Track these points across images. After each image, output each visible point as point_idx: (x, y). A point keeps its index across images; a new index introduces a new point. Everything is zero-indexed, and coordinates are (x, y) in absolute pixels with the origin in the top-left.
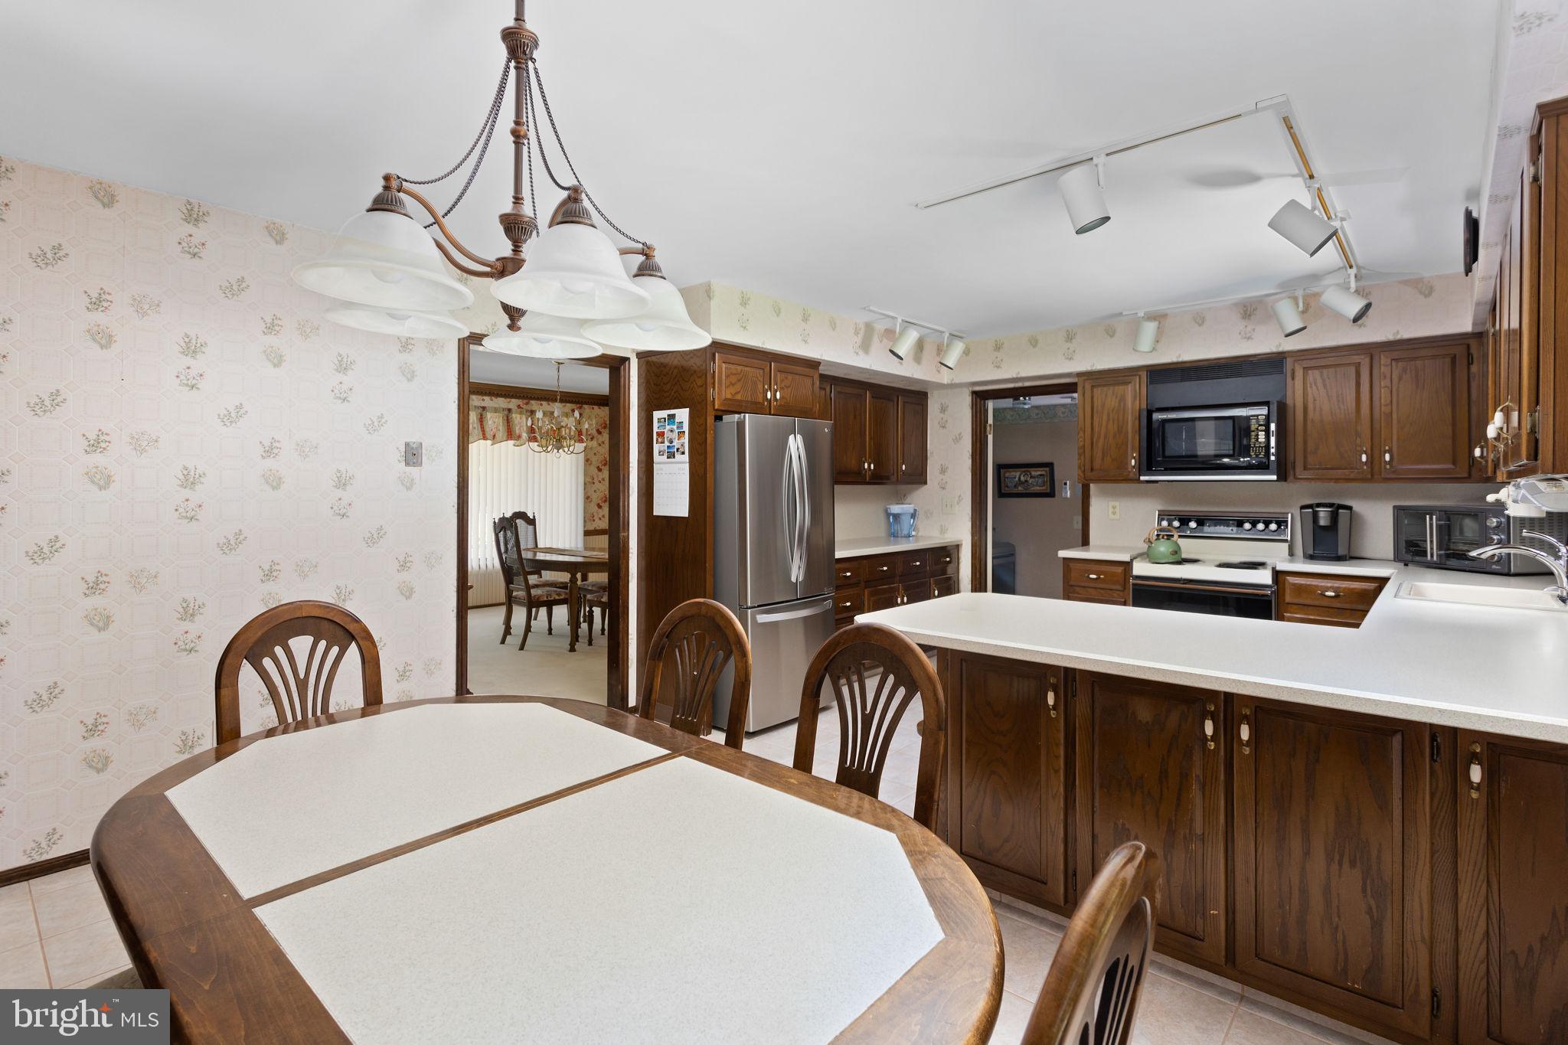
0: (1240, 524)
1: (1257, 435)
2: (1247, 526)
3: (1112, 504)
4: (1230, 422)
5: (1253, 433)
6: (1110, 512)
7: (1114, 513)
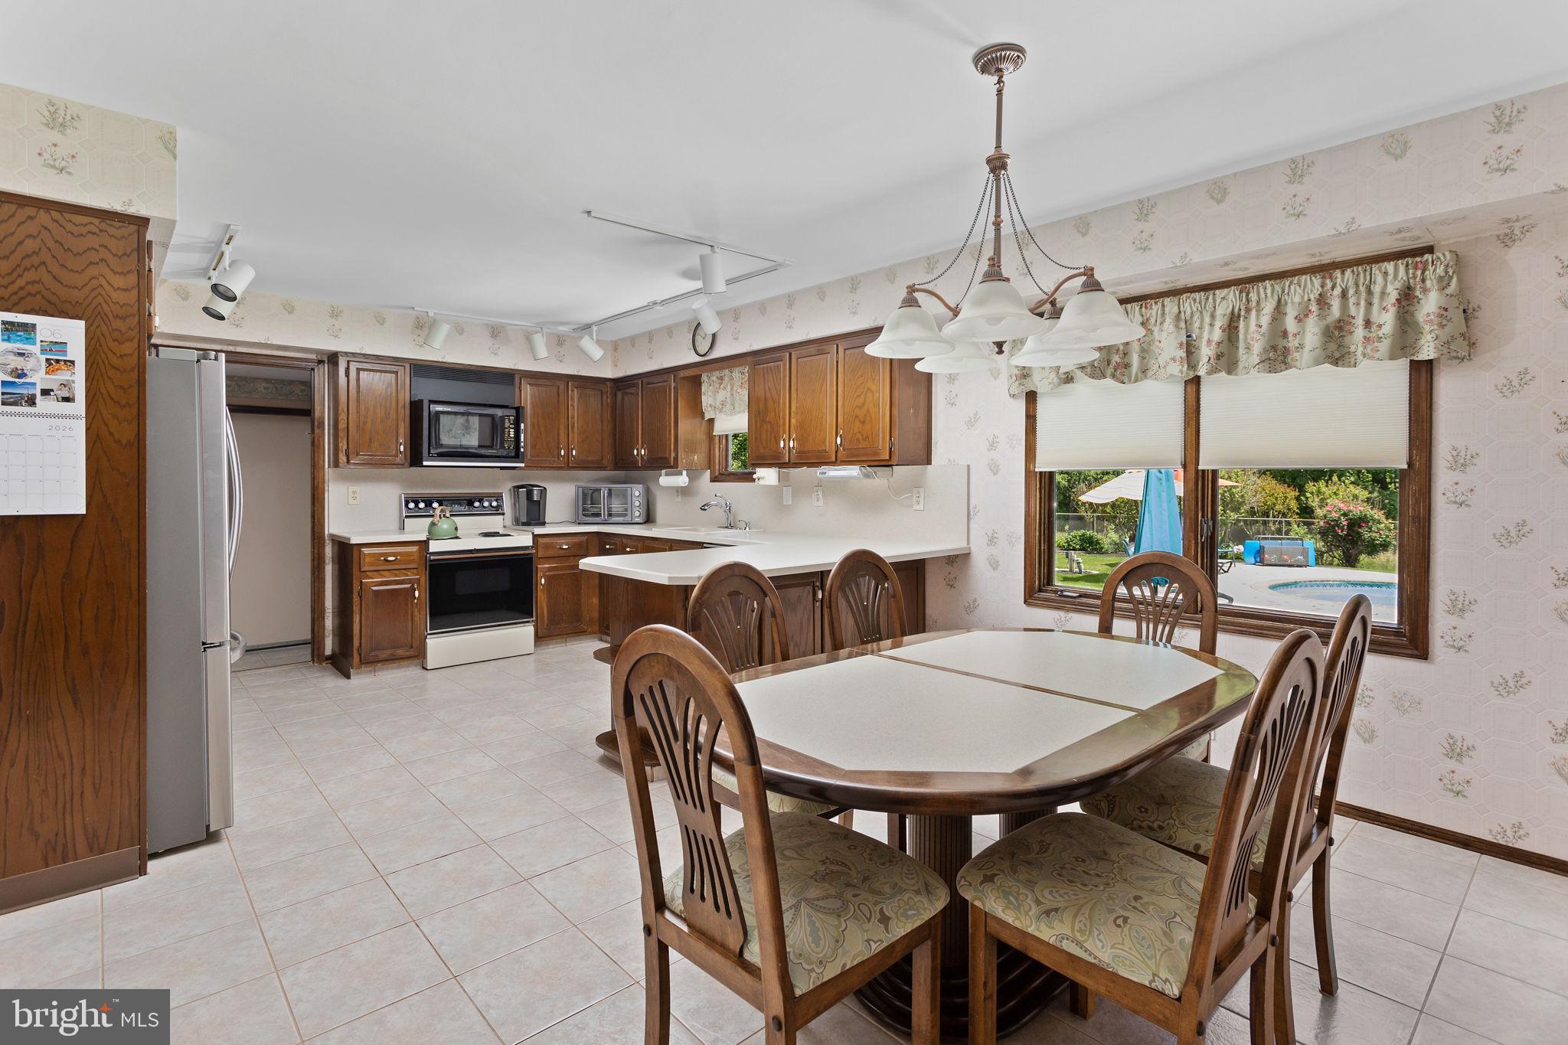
0: (470, 503)
1: (509, 432)
2: (477, 504)
3: (351, 489)
4: (489, 419)
5: (506, 430)
6: (350, 497)
7: (354, 498)
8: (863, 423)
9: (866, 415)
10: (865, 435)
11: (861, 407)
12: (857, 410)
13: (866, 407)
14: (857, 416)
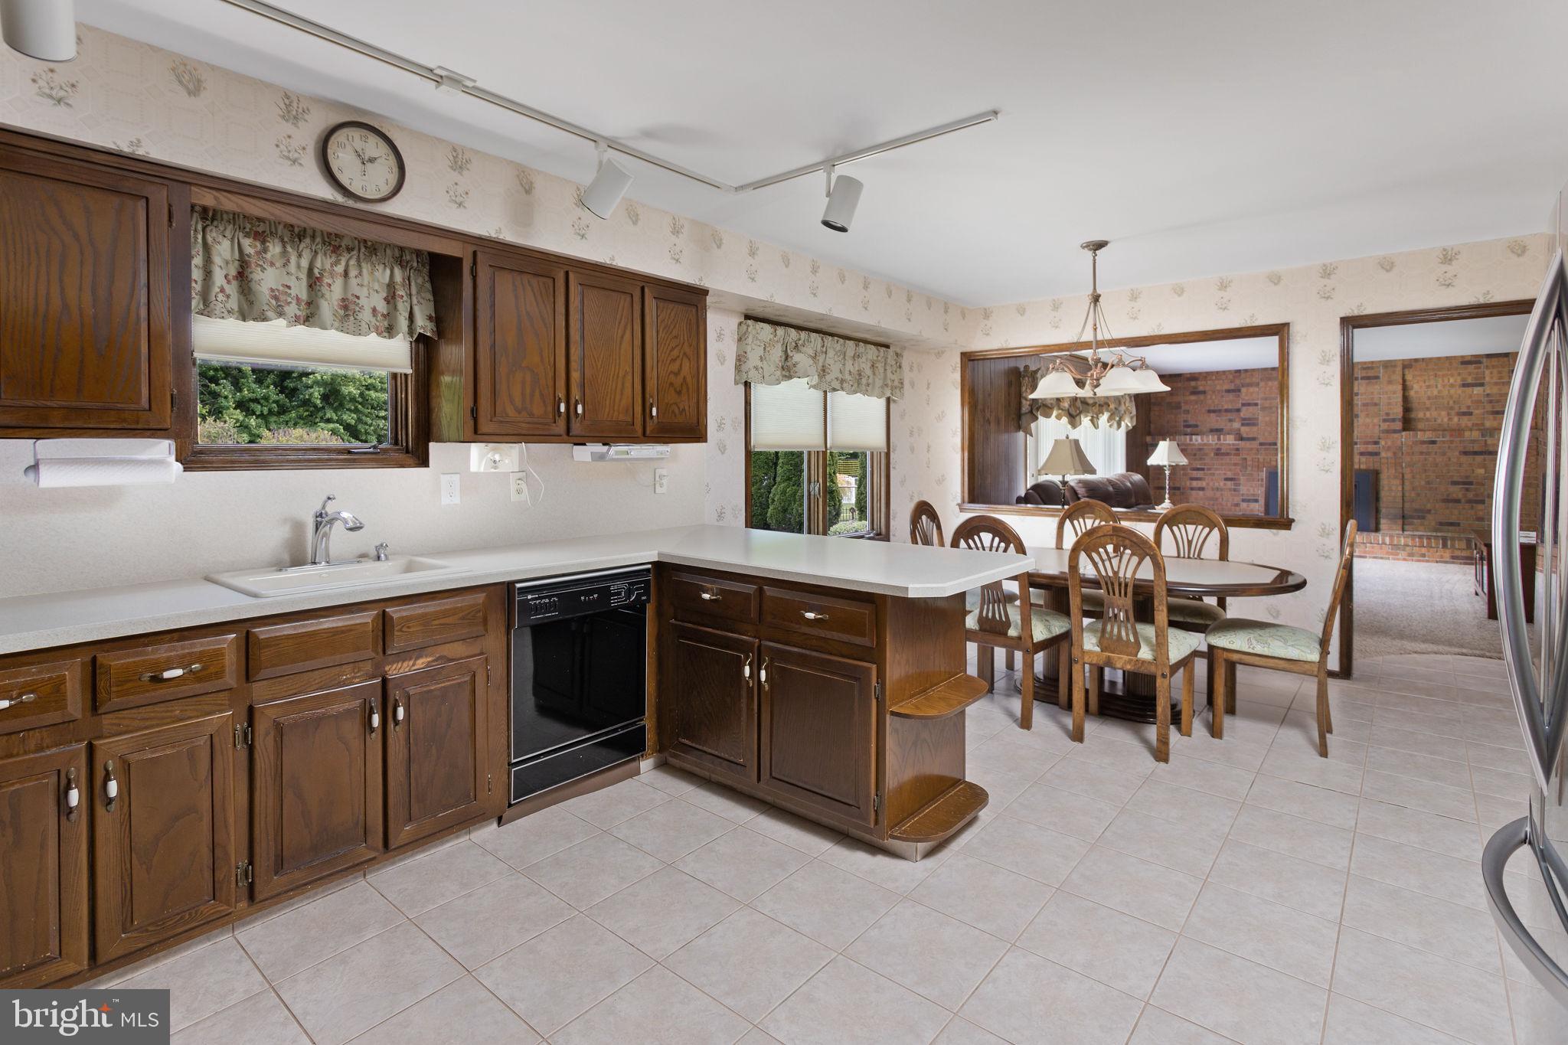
8: (679, 393)
9: (682, 384)
10: (681, 408)
11: (677, 374)
12: (672, 376)
13: (682, 375)
14: (671, 384)
